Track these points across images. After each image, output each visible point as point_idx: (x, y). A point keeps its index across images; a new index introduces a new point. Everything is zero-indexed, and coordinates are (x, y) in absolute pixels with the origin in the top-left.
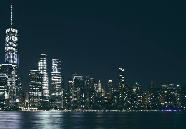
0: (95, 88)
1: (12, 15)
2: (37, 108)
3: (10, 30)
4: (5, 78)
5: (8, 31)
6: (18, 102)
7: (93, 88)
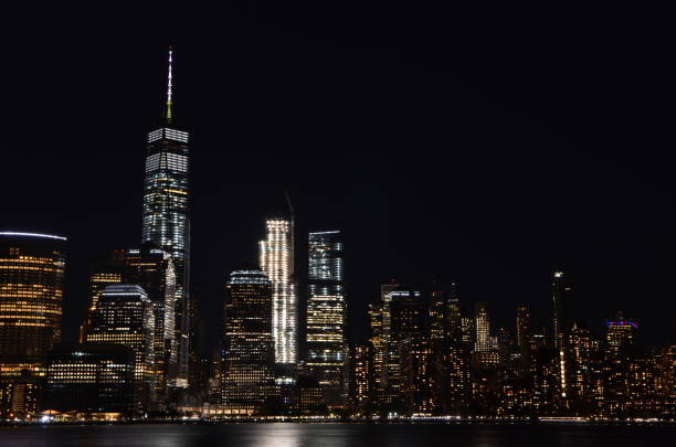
0: (465, 333)
1: (170, 85)
2: (250, 412)
3: (164, 133)
4: (137, 299)
5: (154, 136)
6: (181, 388)
7: (459, 334)
